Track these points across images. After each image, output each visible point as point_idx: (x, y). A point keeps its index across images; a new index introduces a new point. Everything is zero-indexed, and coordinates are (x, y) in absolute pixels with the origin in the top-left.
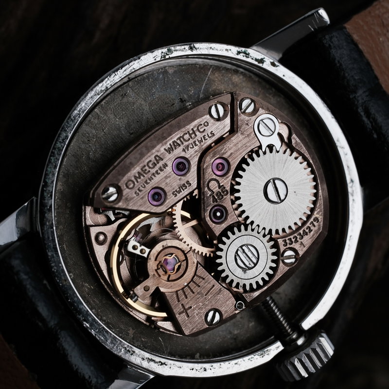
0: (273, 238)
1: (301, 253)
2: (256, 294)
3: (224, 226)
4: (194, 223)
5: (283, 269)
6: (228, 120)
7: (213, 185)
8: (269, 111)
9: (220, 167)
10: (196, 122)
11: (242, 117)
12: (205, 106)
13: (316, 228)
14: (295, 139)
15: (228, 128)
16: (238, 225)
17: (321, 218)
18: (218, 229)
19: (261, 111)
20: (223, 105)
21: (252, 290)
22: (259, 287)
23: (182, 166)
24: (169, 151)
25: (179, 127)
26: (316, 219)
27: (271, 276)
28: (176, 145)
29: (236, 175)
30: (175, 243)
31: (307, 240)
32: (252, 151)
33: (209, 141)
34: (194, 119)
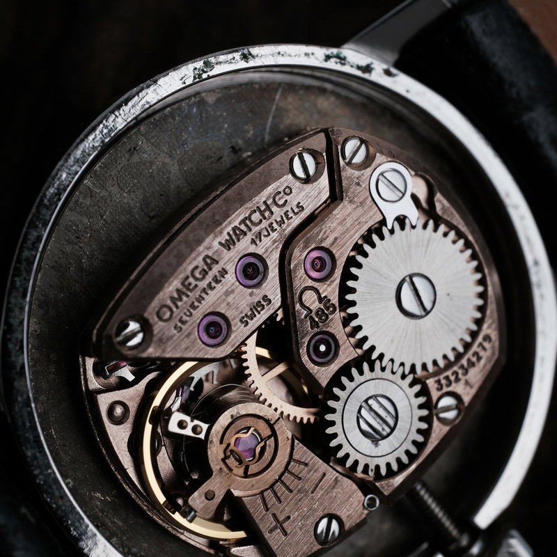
0: (418, 380)
1: (467, 399)
2: (399, 480)
3: (334, 367)
4: (281, 369)
5: (439, 431)
6: (324, 180)
7: (310, 299)
8: (394, 157)
9: (319, 264)
10: (270, 190)
11: (348, 173)
12: (282, 158)
13: (488, 353)
14: (441, 202)
15: (326, 194)
16: (357, 363)
17: (494, 335)
18: (324, 375)
19: (379, 158)
20: (314, 154)
21: (391, 473)
22: (402, 467)
23: (252, 271)
24: (228, 245)
25: (241, 200)
26: (487, 338)
27: (420, 446)
28: (238, 234)
29: (347, 275)
30: (252, 408)
31: (476, 376)
32: (370, 231)
33: (296, 221)
34: (266, 185)
